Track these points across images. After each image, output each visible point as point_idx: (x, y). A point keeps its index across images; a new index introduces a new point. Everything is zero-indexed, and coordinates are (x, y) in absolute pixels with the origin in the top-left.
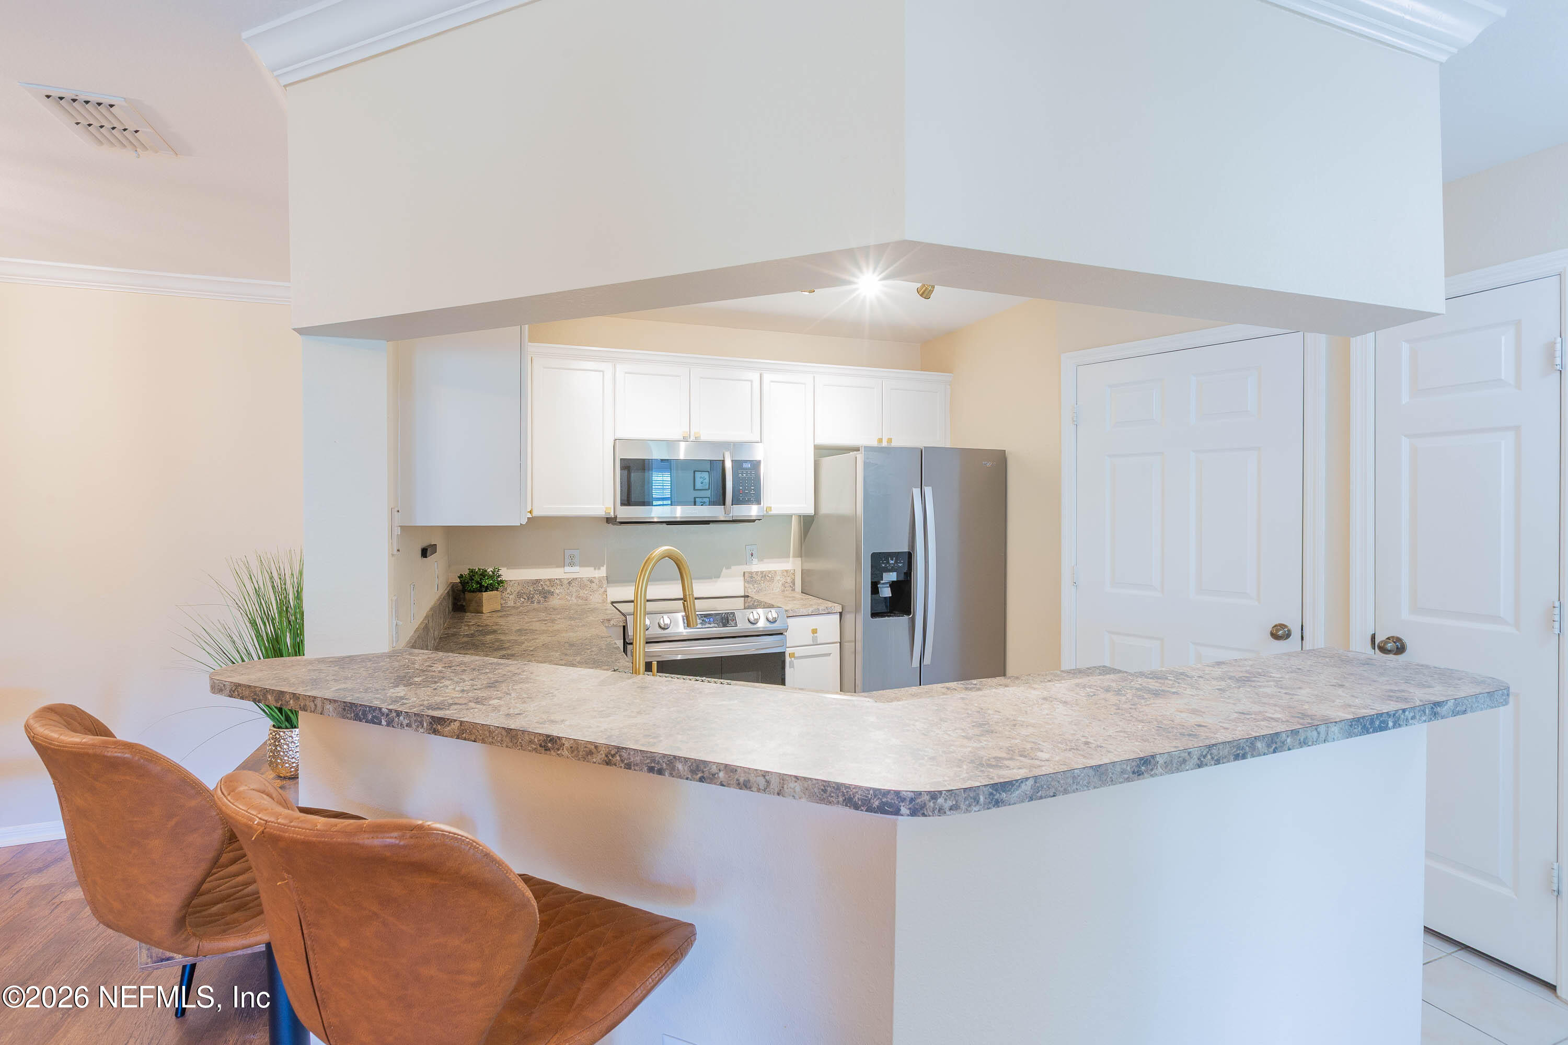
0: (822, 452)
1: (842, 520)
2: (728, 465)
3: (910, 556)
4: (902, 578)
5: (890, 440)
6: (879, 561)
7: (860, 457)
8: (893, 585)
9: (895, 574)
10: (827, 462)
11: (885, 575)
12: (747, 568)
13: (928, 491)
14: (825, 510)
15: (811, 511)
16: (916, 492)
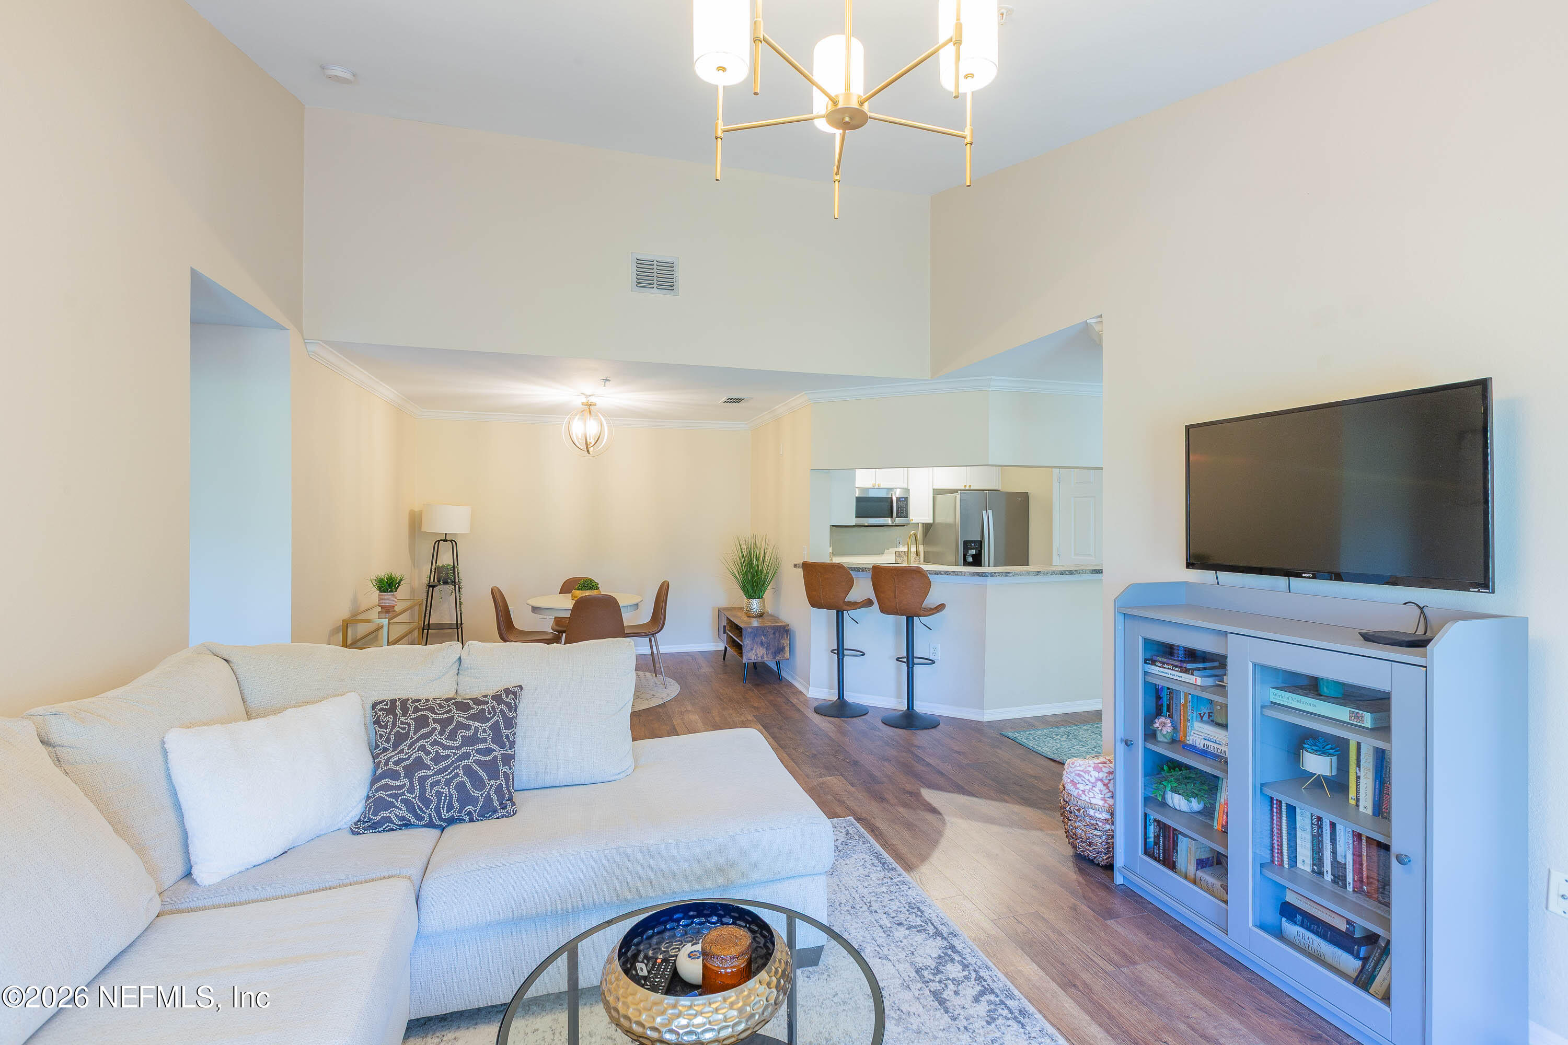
0: (937, 492)
1: (948, 526)
2: (894, 499)
3: (981, 543)
4: (977, 553)
5: (970, 486)
6: (967, 545)
7: (958, 496)
8: (973, 556)
9: (974, 550)
10: (939, 497)
11: (969, 551)
12: (897, 550)
13: (990, 512)
14: (938, 520)
15: (931, 521)
16: (984, 512)
